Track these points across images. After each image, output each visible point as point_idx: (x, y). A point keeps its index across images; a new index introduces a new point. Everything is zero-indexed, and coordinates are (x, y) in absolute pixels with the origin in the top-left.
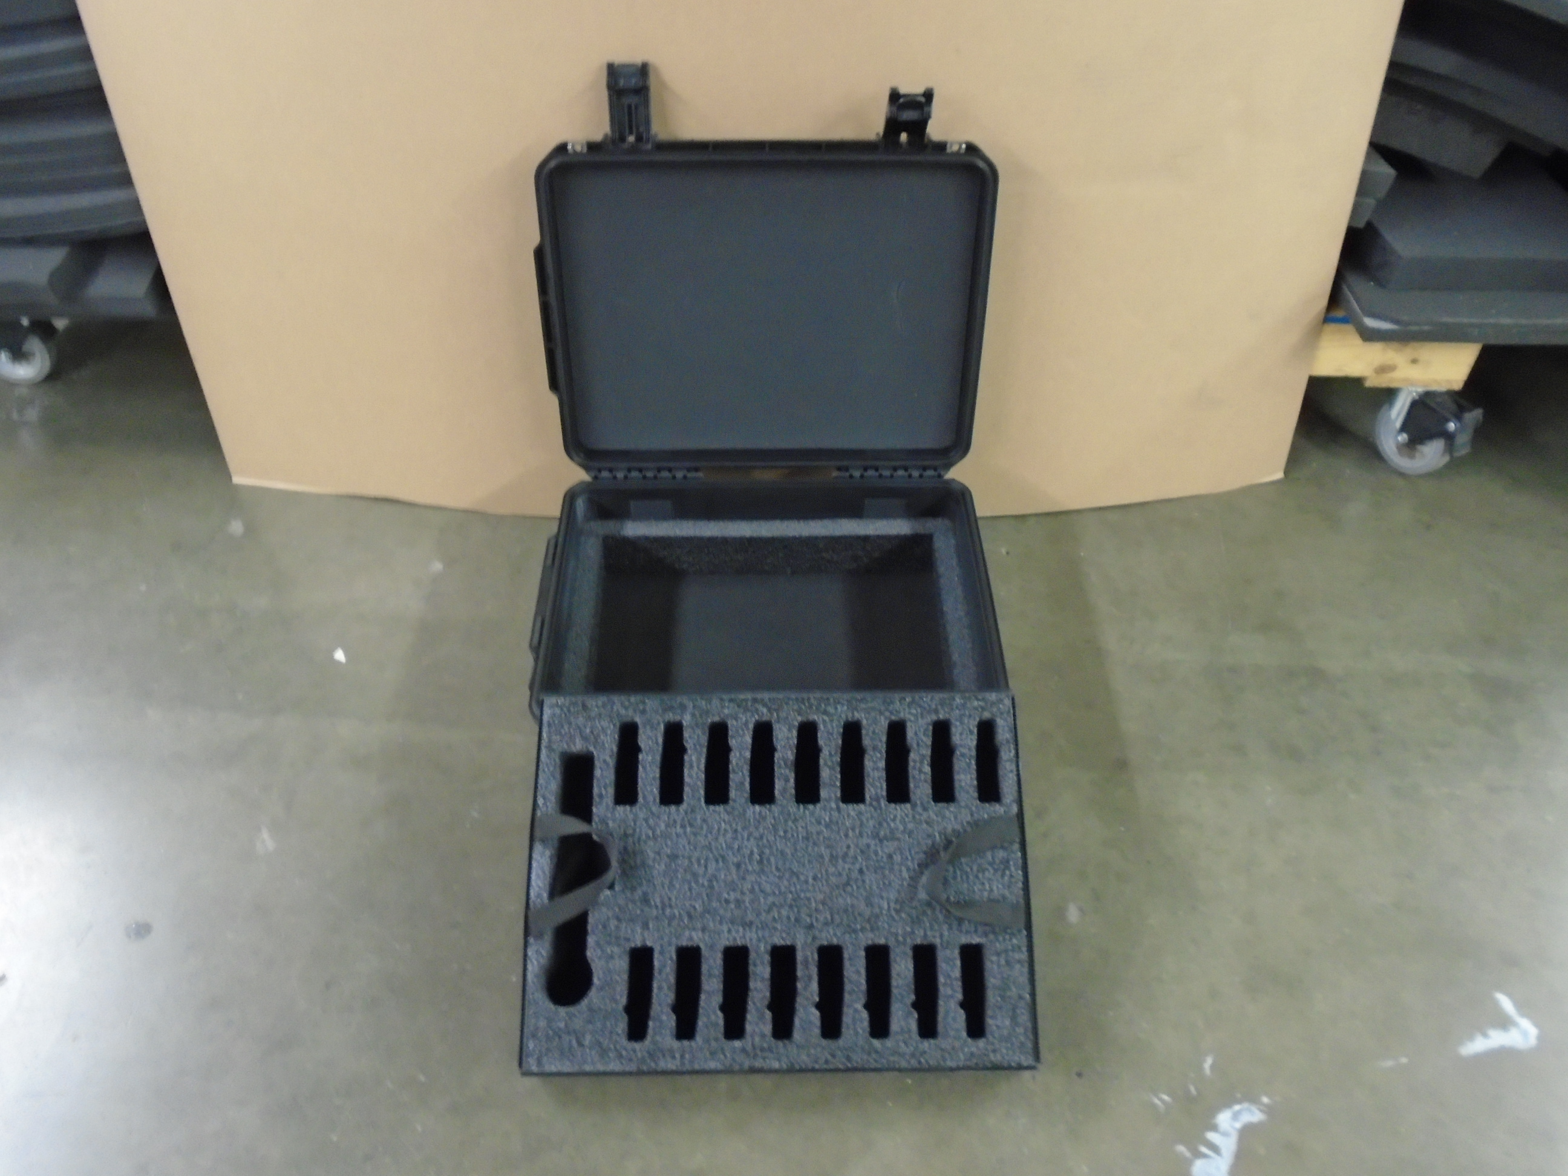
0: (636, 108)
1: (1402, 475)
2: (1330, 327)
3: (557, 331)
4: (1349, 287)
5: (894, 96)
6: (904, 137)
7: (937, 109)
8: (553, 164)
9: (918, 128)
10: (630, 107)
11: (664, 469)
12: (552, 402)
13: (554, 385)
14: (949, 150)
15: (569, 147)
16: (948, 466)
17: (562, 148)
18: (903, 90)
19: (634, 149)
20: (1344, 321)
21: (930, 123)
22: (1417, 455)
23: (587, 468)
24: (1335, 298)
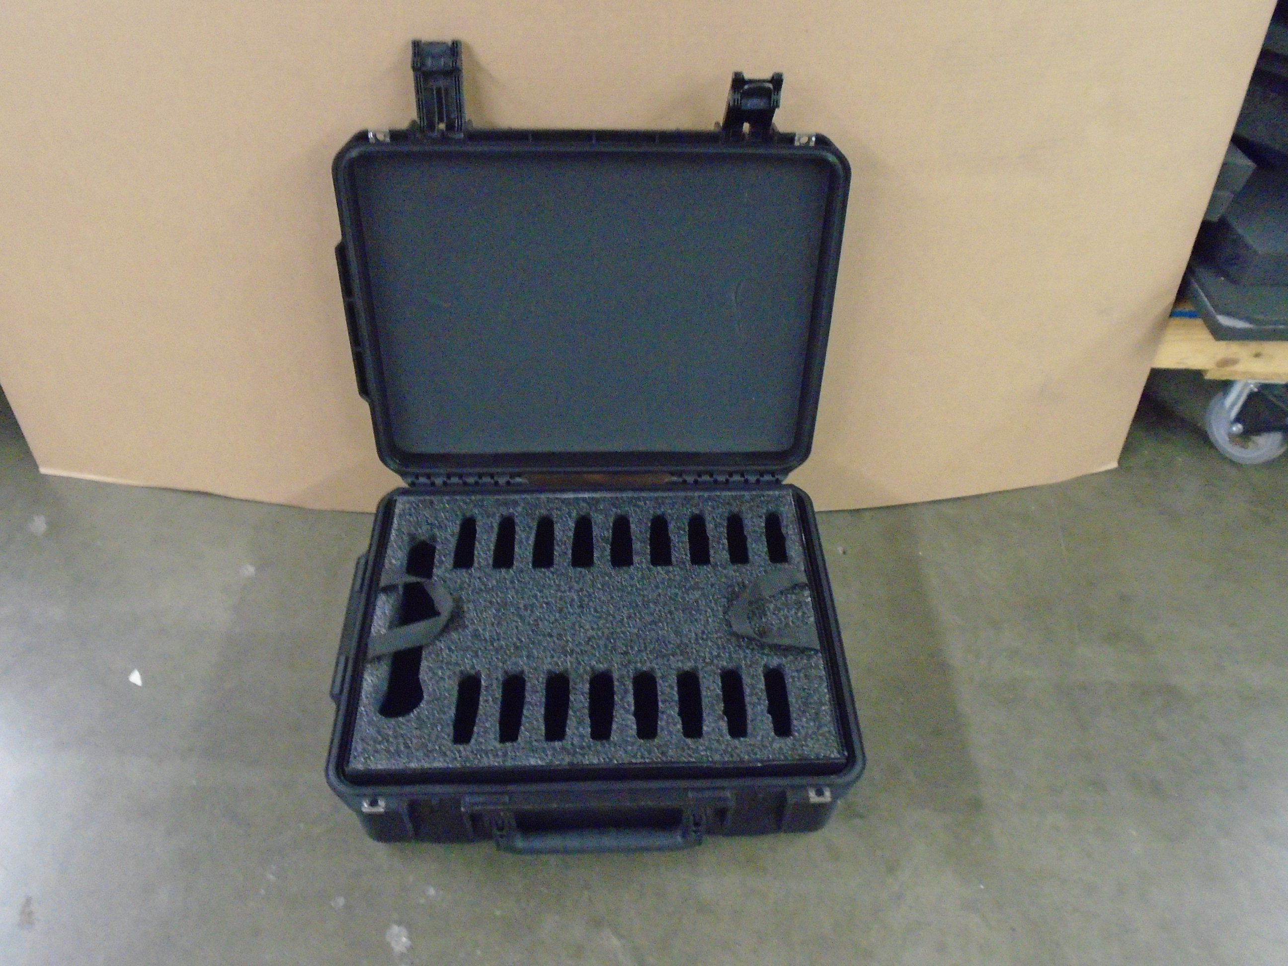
0: (447, 94)
1: (1232, 463)
2: (1176, 321)
3: (365, 332)
4: (1198, 281)
5: (738, 82)
6: (746, 127)
7: (785, 96)
8: (354, 153)
9: (763, 118)
10: (439, 90)
11: (486, 475)
12: (364, 407)
13: (364, 390)
14: (797, 144)
15: (371, 135)
16: (787, 471)
17: (361, 137)
18: (747, 76)
19: (444, 138)
20: (1192, 315)
21: (777, 110)
22: (1250, 444)
23: (403, 474)
24: (1184, 292)
